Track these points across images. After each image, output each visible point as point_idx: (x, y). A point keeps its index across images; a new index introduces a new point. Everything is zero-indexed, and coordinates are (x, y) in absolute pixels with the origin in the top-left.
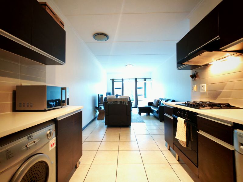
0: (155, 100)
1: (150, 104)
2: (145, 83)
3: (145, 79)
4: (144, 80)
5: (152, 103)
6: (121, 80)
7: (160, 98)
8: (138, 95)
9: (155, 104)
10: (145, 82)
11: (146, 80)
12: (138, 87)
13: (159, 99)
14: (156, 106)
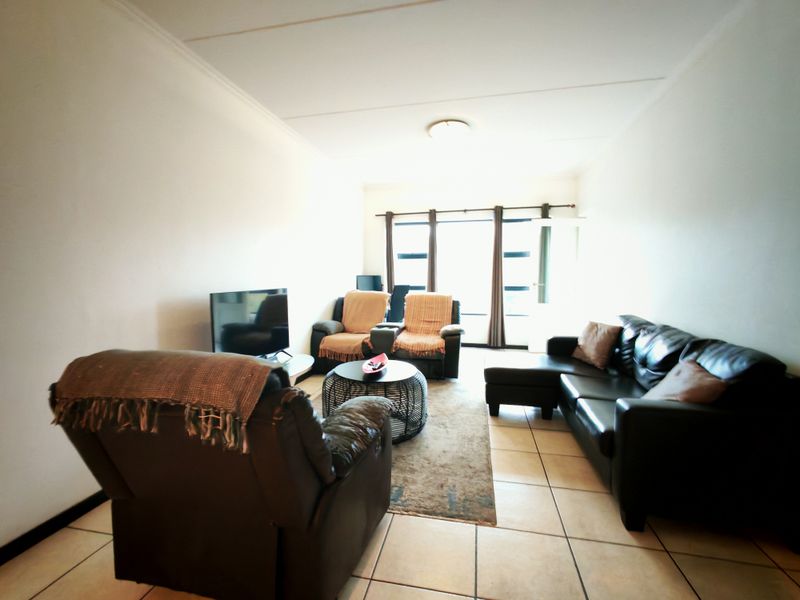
0: (593, 327)
1: (562, 348)
2: (545, 231)
3: (545, 210)
4: (538, 213)
5: (572, 343)
6: (426, 218)
7: (626, 318)
8: (509, 288)
9: (590, 349)
10: (546, 222)
11: (552, 213)
12: (506, 248)
13: (620, 323)
14: (598, 364)
